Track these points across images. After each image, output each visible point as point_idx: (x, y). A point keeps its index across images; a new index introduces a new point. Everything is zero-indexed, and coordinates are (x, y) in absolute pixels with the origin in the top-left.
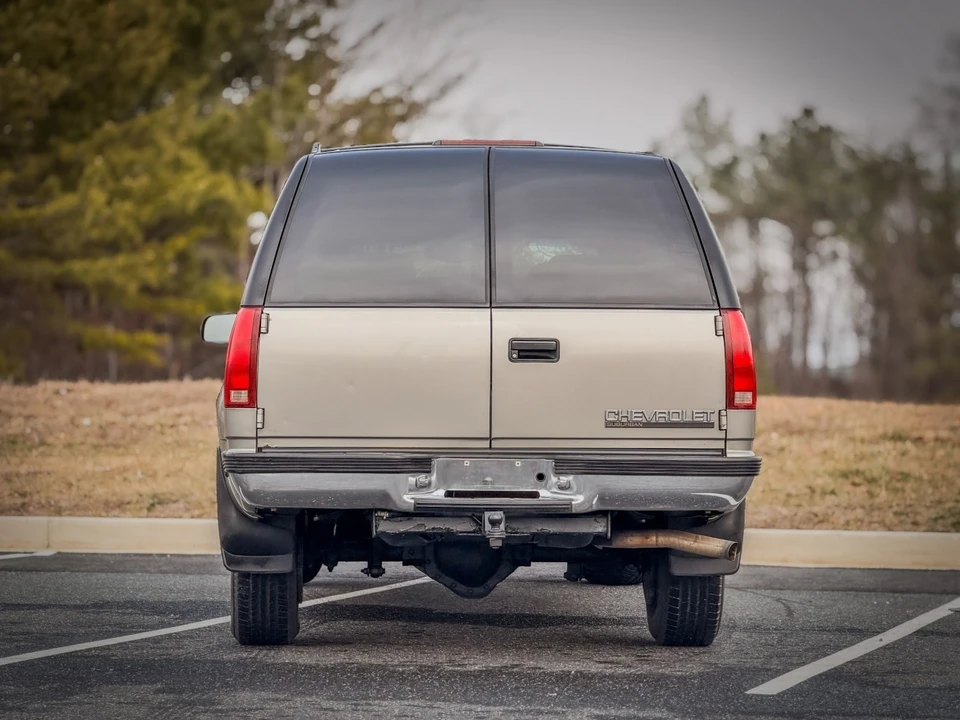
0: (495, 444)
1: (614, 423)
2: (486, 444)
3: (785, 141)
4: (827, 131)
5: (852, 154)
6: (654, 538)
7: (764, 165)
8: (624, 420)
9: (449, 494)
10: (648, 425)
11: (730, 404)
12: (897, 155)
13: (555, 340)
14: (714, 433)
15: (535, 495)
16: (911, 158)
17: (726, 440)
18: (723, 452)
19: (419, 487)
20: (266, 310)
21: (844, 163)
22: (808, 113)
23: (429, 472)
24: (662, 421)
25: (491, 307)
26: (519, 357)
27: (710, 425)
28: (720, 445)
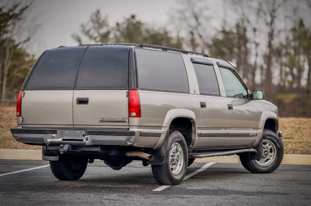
0: (75, 127)
1: (101, 121)
2: (72, 127)
3: (125, 26)
4: (139, 23)
5: (147, 31)
6: (133, 154)
7: (118, 34)
8: (104, 120)
9: (63, 140)
10: (110, 122)
11: (130, 116)
12: (162, 32)
13: (88, 99)
14: (126, 124)
15: (82, 140)
16: (166, 33)
17: (129, 126)
18: (128, 129)
19: (53, 137)
20: (24, 91)
21: (145, 34)
22: (133, 17)
23: (57, 134)
24: (113, 120)
25: (74, 90)
26: (79, 103)
27: (125, 122)
28: (128, 127)
